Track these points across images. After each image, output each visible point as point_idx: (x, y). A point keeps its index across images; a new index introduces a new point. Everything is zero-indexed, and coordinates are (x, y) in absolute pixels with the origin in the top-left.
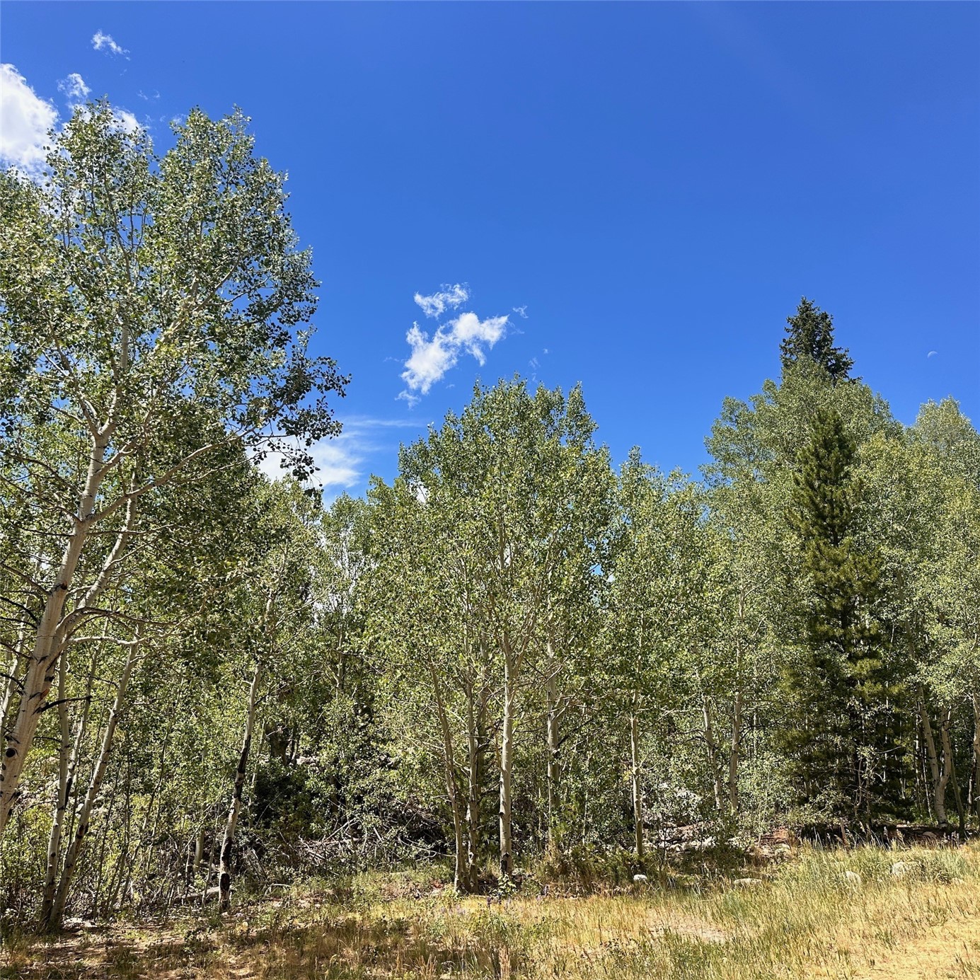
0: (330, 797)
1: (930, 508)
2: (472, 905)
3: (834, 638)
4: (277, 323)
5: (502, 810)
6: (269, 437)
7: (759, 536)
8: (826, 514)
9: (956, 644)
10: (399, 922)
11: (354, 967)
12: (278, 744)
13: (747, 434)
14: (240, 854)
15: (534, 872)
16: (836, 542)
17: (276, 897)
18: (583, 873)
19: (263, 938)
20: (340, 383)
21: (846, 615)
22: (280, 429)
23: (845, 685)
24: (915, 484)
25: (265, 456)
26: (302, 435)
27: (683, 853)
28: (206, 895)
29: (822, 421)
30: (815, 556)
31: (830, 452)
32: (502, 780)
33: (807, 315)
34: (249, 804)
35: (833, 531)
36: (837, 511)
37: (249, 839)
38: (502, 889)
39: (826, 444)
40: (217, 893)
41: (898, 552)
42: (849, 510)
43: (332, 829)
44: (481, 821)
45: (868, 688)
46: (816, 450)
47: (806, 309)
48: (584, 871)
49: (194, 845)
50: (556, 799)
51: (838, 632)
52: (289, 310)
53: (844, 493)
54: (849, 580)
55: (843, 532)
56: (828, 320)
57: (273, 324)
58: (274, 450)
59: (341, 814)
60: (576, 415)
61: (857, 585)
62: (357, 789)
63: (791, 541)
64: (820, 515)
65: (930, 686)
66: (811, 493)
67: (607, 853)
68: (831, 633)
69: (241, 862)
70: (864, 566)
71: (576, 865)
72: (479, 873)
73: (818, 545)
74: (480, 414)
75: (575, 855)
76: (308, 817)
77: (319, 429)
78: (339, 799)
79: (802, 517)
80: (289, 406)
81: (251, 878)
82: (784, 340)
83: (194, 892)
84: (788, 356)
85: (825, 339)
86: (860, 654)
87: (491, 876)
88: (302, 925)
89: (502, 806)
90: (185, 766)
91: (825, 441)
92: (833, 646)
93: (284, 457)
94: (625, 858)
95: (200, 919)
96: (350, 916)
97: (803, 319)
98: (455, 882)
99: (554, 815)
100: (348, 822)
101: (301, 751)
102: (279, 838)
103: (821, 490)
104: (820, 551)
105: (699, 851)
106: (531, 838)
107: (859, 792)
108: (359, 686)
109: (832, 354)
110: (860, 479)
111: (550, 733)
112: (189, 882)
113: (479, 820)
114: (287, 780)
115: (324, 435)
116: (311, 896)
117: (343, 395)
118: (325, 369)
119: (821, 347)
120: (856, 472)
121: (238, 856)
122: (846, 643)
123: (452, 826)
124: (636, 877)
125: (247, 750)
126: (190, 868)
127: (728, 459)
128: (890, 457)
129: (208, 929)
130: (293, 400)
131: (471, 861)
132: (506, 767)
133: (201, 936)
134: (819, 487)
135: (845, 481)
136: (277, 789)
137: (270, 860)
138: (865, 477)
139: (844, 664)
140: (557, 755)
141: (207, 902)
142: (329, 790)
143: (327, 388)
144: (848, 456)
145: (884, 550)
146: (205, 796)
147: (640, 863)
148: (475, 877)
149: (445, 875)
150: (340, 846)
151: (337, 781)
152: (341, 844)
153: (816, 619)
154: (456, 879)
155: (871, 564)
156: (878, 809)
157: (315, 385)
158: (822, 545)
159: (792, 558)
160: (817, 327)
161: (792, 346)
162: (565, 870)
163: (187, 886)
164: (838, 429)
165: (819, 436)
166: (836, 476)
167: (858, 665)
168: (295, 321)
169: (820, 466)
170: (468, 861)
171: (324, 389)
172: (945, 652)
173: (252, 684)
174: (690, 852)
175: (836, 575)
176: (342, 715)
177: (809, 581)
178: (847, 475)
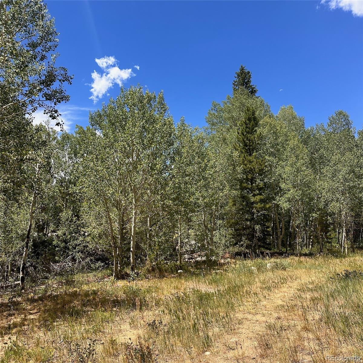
0: (63, 247)
1: (283, 143)
2: (121, 283)
3: (248, 188)
4: (41, 51)
5: (132, 249)
6: (38, 101)
7: (225, 152)
8: (248, 145)
9: (289, 190)
10: (94, 291)
11: (79, 307)
12: (41, 228)
13: (220, 116)
14: (27, 269)
15: (142, 272)
16: (250, 155)
17: (43, 284)
18: (160, 271)
19: (41, 299)
20: (69, 79)
21: (252, 180)
22: (43, 97)
23: (250, 205)
24: (278, 134)
25: (37, 109)
26: (53, 100)
27: (194, 263)
28: (14, 284)
29: (248, 110)
30: (243, 160)
31: (250, 122)
32: (132, 239)
33: (242, 72)
34: (30, 251)
35: (250, 151)
36: (251, 144)
37: (30, 263)
38: (132, 277)
39: (249, 119)
40: (19, 284)
41: (271, 158)
42: (256, 143)
43: (64, 259)
44: (123, 254)
45: (259, 205)
46: (246, 121)
47: (242, 69)
48: (160, 270)
49: (8, 266)
50: (150, 245)
51: (250, 186)
52: (46, 46)
53: (254, 137)
54: (254, 168)
55: (253, 151)
56: (250, 74)
57: (39, 52)
58: (40, 106)
59: (68, 253)
60: (161, 103)
61: (257, 170)
62: (74, 244)
63: (236, 154)
64: (246, 145)
65: (280, 205)
66: (243, 137)
67: (168, 263)
68: (247, 187)
69: (27, 272)
70: (260, 163)
71: (158, 268)
72: (122, 272)
73: (244, 155)
74: (123, 100)
75: (157, 264)
76: (54, 255)
77: (60, 98)
78: (66, 248)
79: (239, 146)
80: (47, 88)
81: (32, 278)
82: (234, 81)
83: (9, 283)
84: (235, 87)
85: (248, 81)
86: (257, 194)
87: (127, 273)
88: (56, 294)
89: (131, 248)
90: (3, 236)
91: (249, 118)
92: (247, 191)
93: (45, 109)
94: (175, 265)
95: (13, 293)
96: (75, 289)
97: (241, 73)
98: (114, 276)
99: (150, 251)
100: (70, 256)
101: (50, 231)
102: (43, 263)
103: (247, 136)
104: (245, 158)
105: (200, 262)
106: (139, 259)
107: (254, 241)
108: (73, 207)
109: (251, 87)
110: (260, 132)
111: (148, 222)
112: (7, 280)
113: (122, 254)
114: (44, 241)
115: (62, 101)
116: (57, 283)
117: (71, 84)
118: (62, 72)
119: (247, 84)
120: (259, 130)
121: (26, 270)
122: (252, 190)
123: (112, 256)
124: (179, 271)
125: (30, 230)
126: (7, 275)
127: (213, 124)
128: (271, 124)
129: (17, 297)
130: (48, 85)
131: (119, 268)
132: (133, 234)
133: (14, 299)
134: (246, 135)
135: (255, 133)
136: (41, 245)
137: (39, 271)
138: (262, 132)
139: (251, 197)
140: (151, 230)
141: (15, 287)
142: (63, 245)
143: (64, 81)
144: (256, 124)
145: (267, 157)
146: (12, 248)
147: (180, 266)
148: (121, 274)
149: (109, 273)
150: (67, 265)
151: (66, 242)
152: (67, 264)
153: (242, 182)
154: (114, 275)
155: (262, 162)
156: (260, 246)
157: (58, 79)
158: (246, 155)
159: (236, 160)
160: (246, 76)
161: (237, 83)
162: (153, 270)
163: (6, 282)
164: (254, 113)
165: (247, 116)
166: (252, 131)
167: (256, 197)
168: (49, 50)
169: (247, 127)
170: (118, 268)
171: (62, 81)
172: (285, 193)
173: (31, 204)
174: (197, 262)
175: (250, 166)
176: (67, 217)
177: (242, 168)
178: (256, 131)
